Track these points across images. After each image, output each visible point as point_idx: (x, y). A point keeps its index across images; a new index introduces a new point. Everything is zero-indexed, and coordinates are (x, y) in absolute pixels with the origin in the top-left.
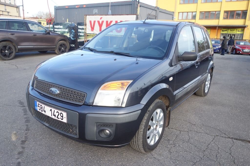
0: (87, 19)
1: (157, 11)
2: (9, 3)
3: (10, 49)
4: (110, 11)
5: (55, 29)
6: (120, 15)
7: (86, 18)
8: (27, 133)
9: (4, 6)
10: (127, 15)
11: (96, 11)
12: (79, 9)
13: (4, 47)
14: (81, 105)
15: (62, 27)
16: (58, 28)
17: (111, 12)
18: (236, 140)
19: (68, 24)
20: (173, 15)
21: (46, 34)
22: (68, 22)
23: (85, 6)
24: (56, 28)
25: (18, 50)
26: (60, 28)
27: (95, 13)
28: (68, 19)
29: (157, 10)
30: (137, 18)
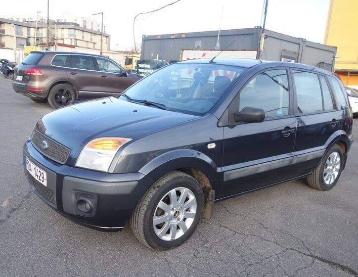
0: (184, 55)
1: (301, 46)
2: (97, 30)
3: (68, 94)
4: (218, 44)
5: (139, 69)
6: (233, 50)
7: (182, 54)
8: (24, 201)
9: (89, 34)
10: (243, 51)
11: (199, 43)
12: (175, 40)
13: (60, 91)
14: (62, 165)
15: (148, 66)
16: (143, 68)
17: (219, 46)
18: (321, 260)
19: (158, 63)
20: (334, 52)
21: (121, 76)
22: (157, 60)
23: (184, 36)
24: (141, 68)
25: (79, 97)
26: (147, 68)
27: (198, 47)
28: (158, 55)
29: (301, 43)
30: (258, 57)
